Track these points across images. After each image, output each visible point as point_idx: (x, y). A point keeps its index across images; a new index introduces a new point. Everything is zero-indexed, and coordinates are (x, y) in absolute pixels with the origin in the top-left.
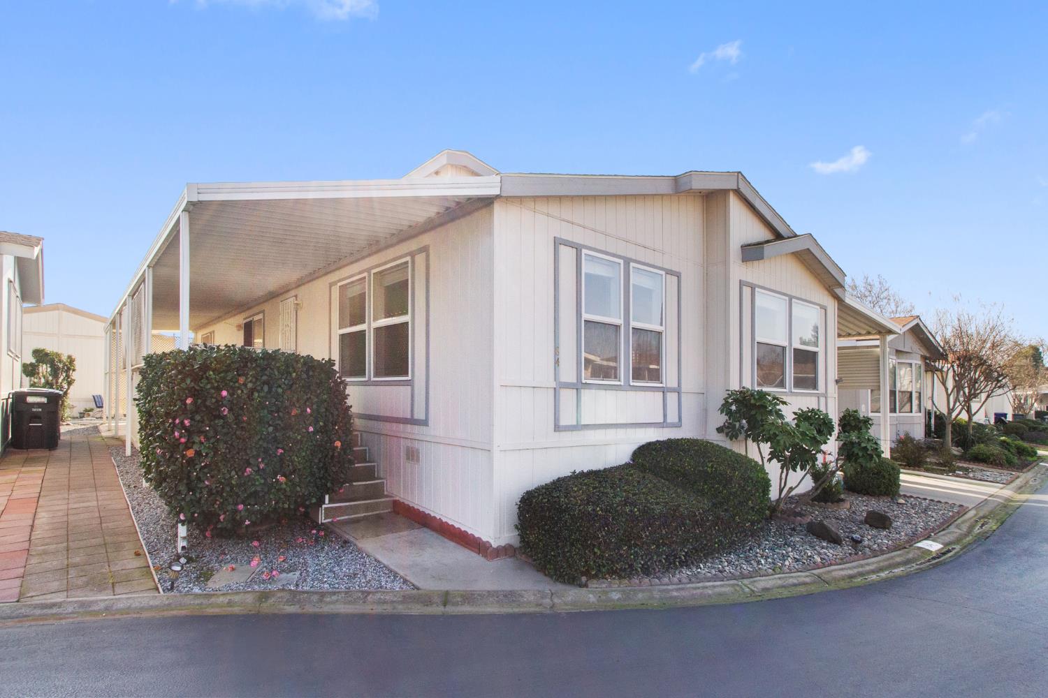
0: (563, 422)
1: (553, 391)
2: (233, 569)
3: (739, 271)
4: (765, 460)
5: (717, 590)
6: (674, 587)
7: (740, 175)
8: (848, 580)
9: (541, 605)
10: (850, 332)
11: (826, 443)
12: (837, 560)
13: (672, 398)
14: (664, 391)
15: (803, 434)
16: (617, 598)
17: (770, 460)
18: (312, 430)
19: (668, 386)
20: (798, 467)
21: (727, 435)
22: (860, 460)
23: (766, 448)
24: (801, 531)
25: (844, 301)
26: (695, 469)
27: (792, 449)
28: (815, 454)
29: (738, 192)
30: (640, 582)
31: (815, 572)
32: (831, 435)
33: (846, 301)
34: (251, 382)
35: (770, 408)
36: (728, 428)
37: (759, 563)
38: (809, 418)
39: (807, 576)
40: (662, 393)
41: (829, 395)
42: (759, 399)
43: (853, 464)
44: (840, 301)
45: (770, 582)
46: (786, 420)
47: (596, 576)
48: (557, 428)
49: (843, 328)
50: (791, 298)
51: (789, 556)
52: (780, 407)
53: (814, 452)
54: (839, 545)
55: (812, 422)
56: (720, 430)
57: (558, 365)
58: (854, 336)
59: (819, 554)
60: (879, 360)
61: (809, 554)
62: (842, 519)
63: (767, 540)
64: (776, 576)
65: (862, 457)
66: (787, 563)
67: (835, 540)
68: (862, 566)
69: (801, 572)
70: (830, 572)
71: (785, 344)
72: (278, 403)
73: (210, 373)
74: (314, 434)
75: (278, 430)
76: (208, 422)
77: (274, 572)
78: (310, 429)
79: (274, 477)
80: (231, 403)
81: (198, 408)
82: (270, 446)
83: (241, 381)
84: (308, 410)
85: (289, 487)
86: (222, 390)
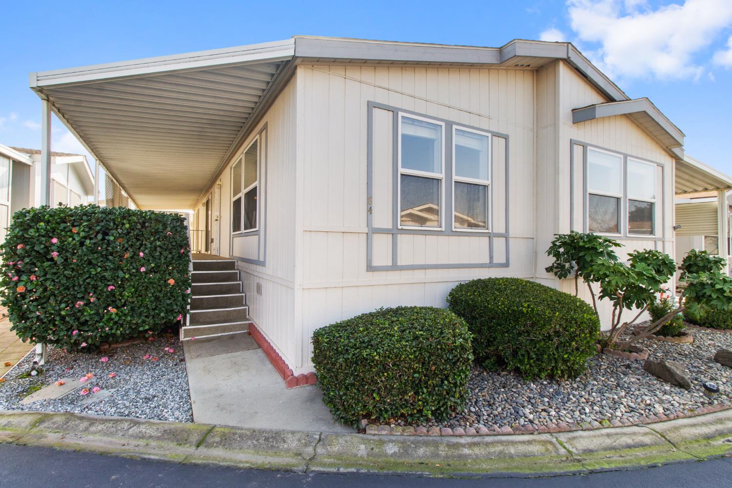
0: (375, 263)
1: (365, 235)
2: (61, 384)
3: (568, 131)
4: (596, 298)
5: (522, 448)
6: (469, 440)
7: (570, 45)
8: (705, 442)
9: (300, 454)
10: (686, 189)
11: (665, 282)
12: (686, 412)
13: (499, 243)
14: (490, 236)
15: (640, 274)
16: (392, 452)
17: (601, 298)
18: (144, 270)
19: (494, 232)
20: (634, 305)
21: (556, 274)
22: (714, 302)
23: (597, 287)
24: (638, 369)
25: (682, 160)
26: (509, 309)
27: (627, 288)
28: (653, 293)
29: (568, 62)
30: (428, 431)
31: (658, 427)
32: (672, 275)
33: (685, 160)
34: (83, 231)
35: (601, 250)
36: (557, 268)
37: (582, 412)
38: (647, 258)
39: (646, 434)
40: (488, 238)
41: (666, 239)
42: (588, 241)
43: (704, 305)
44: (678, 160)
45: (595, 440)
46: (619, 261)
47: (374, 422)
48: (370, 268)
49: (680, 186)
50: (626, 156)
51: (622, 403)
52: (613, 248)
53: (652, 291)
54: (686, 390)
55: (649, 262)
56: (549, 270)
57: (371, 213)
58: (690, 192)
59: (661, 402)
60: (717, 212)
61: (648, 402)
62: (686, 356)
63: (595, 379)
64: (604, 431)
65: (716, 299)
66: (618, 413)
67: (682, 384)
68: (720, 421)
69: (637, 425)
70: (677, 428)
71: (619, 194)
72: (110, 248)
73: (42, 224)
74: (146, 273)
75: (106, 270)
76: (39, 264)
77: (95, 389)
78: (143, 269)
79: (106, 308)
80: (61, 250)
81: (26, 252)
82: (100, 283)
83: (75, 230)
84: (141, 254)
85: (120, 317)
86: (52, 238)
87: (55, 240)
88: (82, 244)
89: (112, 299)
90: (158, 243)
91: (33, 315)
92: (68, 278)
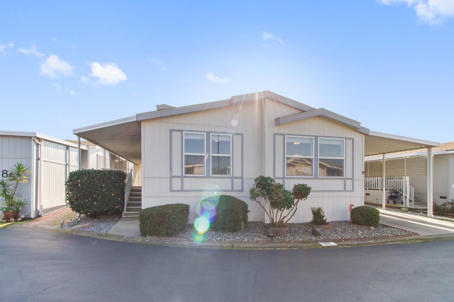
0: (174, 189)
1: (169, 178)
2: (82, 225)
3: (273, 130)
12: (254, 242)
13: (237, 181)
14: (233, 178)
19: (234, 176)
25: (368, 135)
33: (370, 134)
34: (87, 178)
40: (230, 179)
41: (355, 179)
44: (366, 135)
48: (171, 190)
50: (317, 137)
57: (171, 170)
64: (216, 243)
68: (263, 245)
71: (312, 157)
72: (94, 183)
73: (76, 176)
74: (105, 191)
75: (93, 190)
76: (75, 188)
77: (90, 226)
78: (104, 190)
79: (94, 202)
80: (81, 183)
81: (72, 184)
82: (91, 194)
83: (85, 178)
84: (104, 185)
85: (98, 205)
86: (79, 180)
87: (79, 181)
88: (87, 182)
89: (95, 200)
90: (109, 182)
91: (74, 203)
92: (83, 192)
